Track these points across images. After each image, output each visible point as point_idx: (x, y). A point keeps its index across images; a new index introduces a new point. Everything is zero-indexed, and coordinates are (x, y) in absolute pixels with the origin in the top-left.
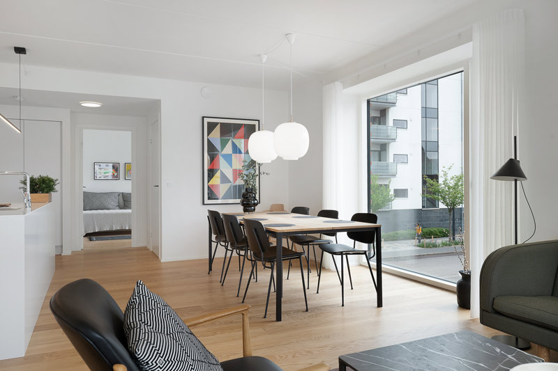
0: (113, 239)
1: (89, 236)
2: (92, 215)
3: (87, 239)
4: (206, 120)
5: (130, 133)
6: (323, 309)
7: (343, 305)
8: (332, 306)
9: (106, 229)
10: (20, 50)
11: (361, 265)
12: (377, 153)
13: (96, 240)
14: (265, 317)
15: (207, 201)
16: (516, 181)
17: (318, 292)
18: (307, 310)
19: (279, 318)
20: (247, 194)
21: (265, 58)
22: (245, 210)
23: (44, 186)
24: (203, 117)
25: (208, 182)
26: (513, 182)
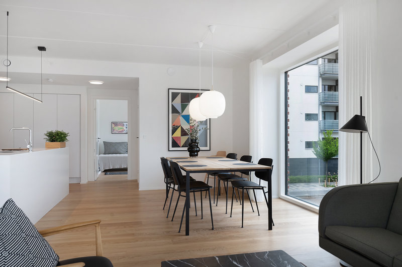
0: (120, 174)
1: (106, 171)
2: (108, 157)
3: (104, 173)
4: (171, 91)
5: (127, 101)
6: (225, 228)
7: (242, 227)
8: (234, 227)
9: (117, 167)
10: (42, 49)
11: (280, 198)
12: (333, 114)
13: (109, 174)
14: (179, 232)
15: (171, 149)
16: (361, 133)
17: (231, 217)
18: (213, 229)
19: (187, 234)
20: (191, 144)
21: (201, 45)
22: (191, 155)
23: (58, 137)
24: (169, 89)
25: (172, 135)
26: (359, 134)
